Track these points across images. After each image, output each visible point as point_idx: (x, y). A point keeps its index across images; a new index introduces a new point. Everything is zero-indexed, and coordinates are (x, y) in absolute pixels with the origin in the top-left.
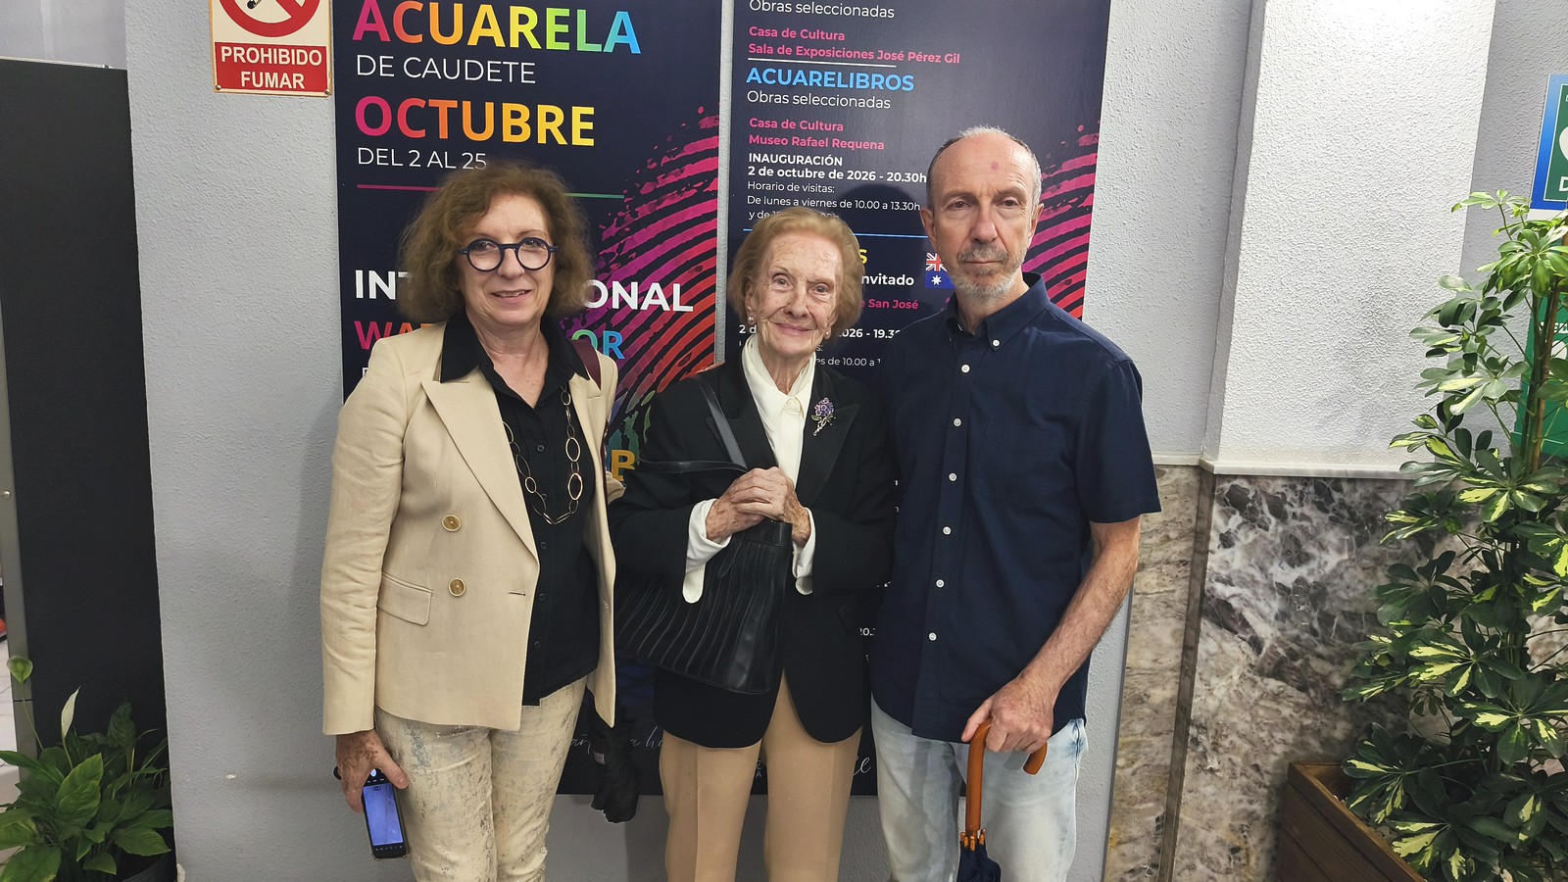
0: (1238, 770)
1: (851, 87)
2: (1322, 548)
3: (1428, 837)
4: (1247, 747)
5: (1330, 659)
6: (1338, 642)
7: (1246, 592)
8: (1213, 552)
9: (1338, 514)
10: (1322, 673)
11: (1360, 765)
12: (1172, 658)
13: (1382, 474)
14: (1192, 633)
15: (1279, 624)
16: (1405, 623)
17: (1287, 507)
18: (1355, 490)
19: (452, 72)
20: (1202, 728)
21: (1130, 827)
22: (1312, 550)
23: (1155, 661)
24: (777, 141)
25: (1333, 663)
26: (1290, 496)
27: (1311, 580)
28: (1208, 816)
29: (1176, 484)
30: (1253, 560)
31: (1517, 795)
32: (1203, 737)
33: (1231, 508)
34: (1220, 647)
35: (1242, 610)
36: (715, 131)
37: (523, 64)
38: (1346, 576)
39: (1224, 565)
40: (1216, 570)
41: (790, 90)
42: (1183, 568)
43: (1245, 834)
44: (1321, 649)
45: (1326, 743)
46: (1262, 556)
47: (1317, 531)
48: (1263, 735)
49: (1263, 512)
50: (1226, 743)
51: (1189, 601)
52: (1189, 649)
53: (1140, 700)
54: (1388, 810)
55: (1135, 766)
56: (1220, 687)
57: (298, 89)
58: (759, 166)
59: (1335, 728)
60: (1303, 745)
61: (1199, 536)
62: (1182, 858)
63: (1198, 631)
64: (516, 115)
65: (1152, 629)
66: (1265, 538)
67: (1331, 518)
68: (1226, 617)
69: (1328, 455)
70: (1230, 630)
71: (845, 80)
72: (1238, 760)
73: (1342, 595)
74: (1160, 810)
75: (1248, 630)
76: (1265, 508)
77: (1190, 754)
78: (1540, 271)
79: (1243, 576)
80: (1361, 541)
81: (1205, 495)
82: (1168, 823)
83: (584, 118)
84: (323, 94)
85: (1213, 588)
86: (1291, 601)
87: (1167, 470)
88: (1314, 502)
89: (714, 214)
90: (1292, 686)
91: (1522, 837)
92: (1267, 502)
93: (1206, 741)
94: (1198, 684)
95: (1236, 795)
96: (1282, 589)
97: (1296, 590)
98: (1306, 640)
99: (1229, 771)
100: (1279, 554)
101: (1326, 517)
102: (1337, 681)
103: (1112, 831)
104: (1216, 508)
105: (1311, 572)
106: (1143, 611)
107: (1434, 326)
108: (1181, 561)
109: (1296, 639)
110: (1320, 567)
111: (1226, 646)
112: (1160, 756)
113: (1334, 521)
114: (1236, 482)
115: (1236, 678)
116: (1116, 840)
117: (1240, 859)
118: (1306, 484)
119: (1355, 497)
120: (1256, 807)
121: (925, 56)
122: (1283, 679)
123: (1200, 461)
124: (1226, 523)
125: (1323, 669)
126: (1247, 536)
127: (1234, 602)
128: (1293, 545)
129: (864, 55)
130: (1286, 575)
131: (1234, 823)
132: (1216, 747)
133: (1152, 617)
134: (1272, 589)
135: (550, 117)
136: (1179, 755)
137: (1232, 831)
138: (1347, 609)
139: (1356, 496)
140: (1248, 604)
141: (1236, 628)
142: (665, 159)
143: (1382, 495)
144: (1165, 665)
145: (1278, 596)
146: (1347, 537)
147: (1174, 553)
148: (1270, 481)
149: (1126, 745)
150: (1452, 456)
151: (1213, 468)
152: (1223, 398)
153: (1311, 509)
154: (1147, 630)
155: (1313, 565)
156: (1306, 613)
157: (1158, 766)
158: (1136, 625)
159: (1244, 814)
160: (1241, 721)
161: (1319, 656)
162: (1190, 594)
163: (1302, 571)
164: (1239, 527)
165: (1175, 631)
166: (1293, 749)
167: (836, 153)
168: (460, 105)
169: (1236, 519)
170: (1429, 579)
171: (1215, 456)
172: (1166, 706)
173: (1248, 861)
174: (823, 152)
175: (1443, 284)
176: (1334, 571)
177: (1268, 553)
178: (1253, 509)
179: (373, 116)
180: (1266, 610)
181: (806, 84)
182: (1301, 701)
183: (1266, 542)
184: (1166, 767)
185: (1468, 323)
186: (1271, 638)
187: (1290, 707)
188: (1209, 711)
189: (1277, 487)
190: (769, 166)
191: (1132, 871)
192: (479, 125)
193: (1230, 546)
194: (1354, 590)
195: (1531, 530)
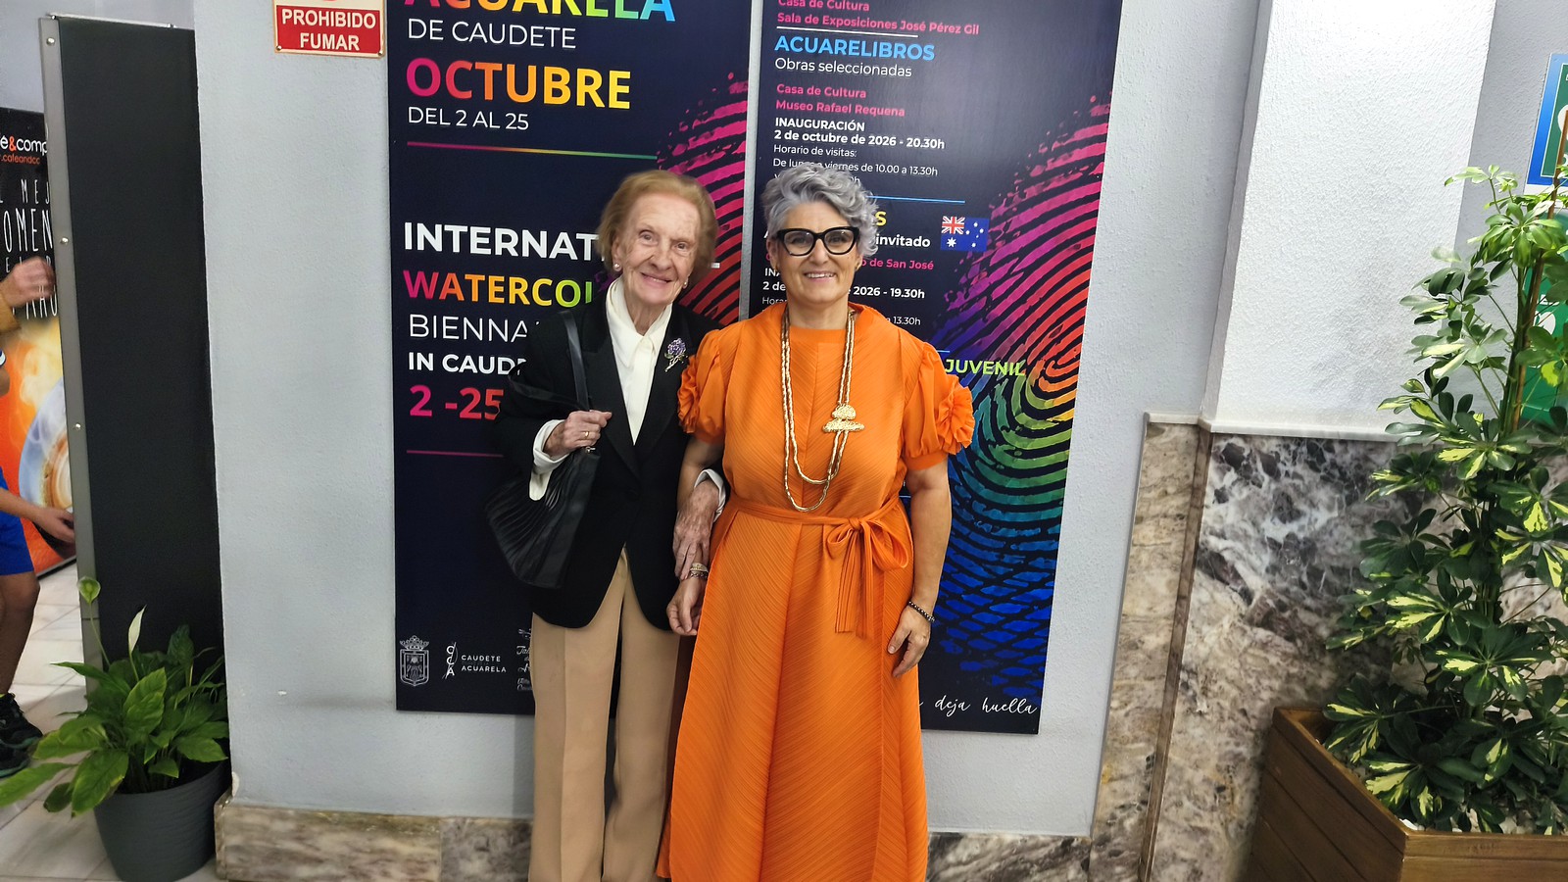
0: (1226, 714)
1: (875, 55)
2: (1313, 505)
3: (1400, 777)
4: (1234, 692)
5: (1318, 612)
6: (1326, 595)
7: (1239, 546)
8: (1207, 507)
9: (1329, 473)
10: (1309, 624)
11: (1340, 709)
12: (1166, 607)
13: (1374, 436)
14: (1185, 583)
15: (1270, 576)
16: (1385, 575)
17: (1280, 466)
18: (1346, 451)
19: (497, 36)
20: (1193, 673)
21: (1122, 765)
22: (1302, 506)
23: (1150, 609)
24: (802, 107)
25: (1320, 615)
26: (1284, 455)
27: (1301, 536)
28: (1196, 756)
29: (1175, 441)
30: (1246, 516)
31: (1485, 739)
32: (1192, 682)
33: (1226, 465)
34: (1212, 597)
35: (1234, 562)
36: (744, 96)
37: (564, 30)
38: (1336, 534)
39: (1219, 519)
40: (1210, 523)
41: (817, 58)
42: (1179, 522)
43: (1231, 774)
44: (1309, 601)
45: (1311, 690)
46: (1255, 512)
47: (1309, 489)
48: (1251, 681)
49: (1257, 470)
50: (1215, 688)
51: (1184, 553)
52: (1182, 598)
53: (1134, 646)
54: (1364, 750)
55: (1128, 708)
56: (1211, 635)
57: (353, 50)
58: (784, 130)
59: (1320, 677)
60: (1289, 692)
61: (1195, 491)
62: (1170, 795)
63: (1191, 581)
64: (557, 78)
65: (1148, 579)
66: (1258, 495)
67: (1322, 478)
68: (1217, 568)
69: (1321, 417)
70: (1222, 581)
71: (869, 49)
72: (1226, 704)
73: (1331, 550)
74: (1150, 749)
75: (1239, 581)
76: (1259, 465)
77: (1180, 698)
78: (1522, 244)
79: (1236, 529)
80: (1351, 500)
81: (1202, 452)
82: (1157, 762)
83: (621, 82)
84: (376, 55)
85: (1207, 542)
86: (1281, 555)
87: (1167, 428)
88: (1306, 461)
89: (742, 176)
90: (1280, 635)
91: (1488, 777)
92: (1262, 460)
93: (1196, 686)
94: (1189, 631)
95: (1224, 738)
96: (1274, 545)
97: (1286, 545)
98: (1295, 593)
99: (1218, 715)
100: (1272, 510)
101: (1317, 476)
102: (1324, 632)
103: (1105, 768)
104: (1212, 464)
105: (1302, 528)
106: (1140, 562)
107: (1423, 294)
108: (1178, 515)
109: (1286, 592)
110: (1310, 523)
111: (1218, 596)
112: (1152, 699)
113: (1325, 480)
114: (1232, 441)
115: (1227, 627)
116: (1108, 777)
117: (1225, 798)
118: (1299, 445)
119: (1346, 458)
120: (1243, 749)
121: (946, 27)
122: (1272, 629)
123: (1199, 420)
124: (1222, 479)
125: (1310, 620)
126: (1241, 493)
127: (1227, 555)
128: (1285, 501)
129: (887, 25)
130: (1278, 531)
131: (1220, 764)
132: (1205, 691)
133: (1148, 568)
134: (1263, 543)
135: (589, 81)
136: (1170, 698)
137: (1219, 771)
138: (1335, 564)
139: (1348, 457)
140: (1240, 557)
141: (1227, 579)
142: (696, 123)
143: (1373, 456)
144: (1159, 613)
145: (1269, 551)
146: (1337, 496)
147: (1172, 507)
148: (1264, 441)
149: (1122, 687)
150: (1435, 418)
151: (1210, 427)
152: (1223, 359)
153: (1304, 468)
154: (1143, 580)
155: (1304, 521)
156: (1297, 568)
157: (1150, 709)
158: (1133, 575)
159: (1231, 756)
160: (1230, 667)
161: (1307, 608)
162: (1186, 547)
163: (1292, 527)
164: (1233, 484)
165: (1170, 582)
166: (1280, 696)
167: (859, 118)
168: (505, 68)
169: (1232, 476)
170: (1411, 535)
171: (1213, 415)
172: (1159, 652)
173: (1233, 800)
174: (847, 118)
175: (1436, 255)
176: (1324, 528)
177: (1261, 509)
178: (1247, 467)
179: (423, 76)
180: (1257, 563)
181: (831, 52)
182: (1288, 650)
183: (1258, 498)
184: (1157, 710)
185: (1455, 292)
186: (1261, 589)
187: (1276, 655)
188: (1199, 657)
189: (1271, 447)
190: (795, 130)
191: (1123, 807)
192: (522, 88)
193: (1224, 502)
194: (1343, 546)
195: (1505, 489)
